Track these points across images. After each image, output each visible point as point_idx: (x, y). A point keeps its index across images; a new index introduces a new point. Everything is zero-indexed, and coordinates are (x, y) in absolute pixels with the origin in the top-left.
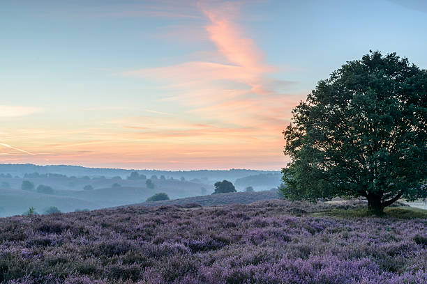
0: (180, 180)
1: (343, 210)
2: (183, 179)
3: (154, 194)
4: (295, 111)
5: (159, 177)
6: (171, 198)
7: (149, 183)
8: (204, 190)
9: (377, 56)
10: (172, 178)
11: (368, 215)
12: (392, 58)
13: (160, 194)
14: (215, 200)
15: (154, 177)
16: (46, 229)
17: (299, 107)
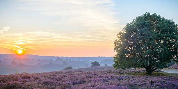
0: (77, 61)
1: (137, 73)
2: (79, 60)
3: (66, 67)
4: (118, 35)
5: (69, 60)
6: (73, 69)
7: (64, 62)
8: (87, 66)
9: (149, 14)
10: (74, 60)
11: (145, 75)
12: (154, 15)
13: (69, 67)
14: (91, 69)
15: (67, 60)
16: (25, 77)
17: (119, 33)
